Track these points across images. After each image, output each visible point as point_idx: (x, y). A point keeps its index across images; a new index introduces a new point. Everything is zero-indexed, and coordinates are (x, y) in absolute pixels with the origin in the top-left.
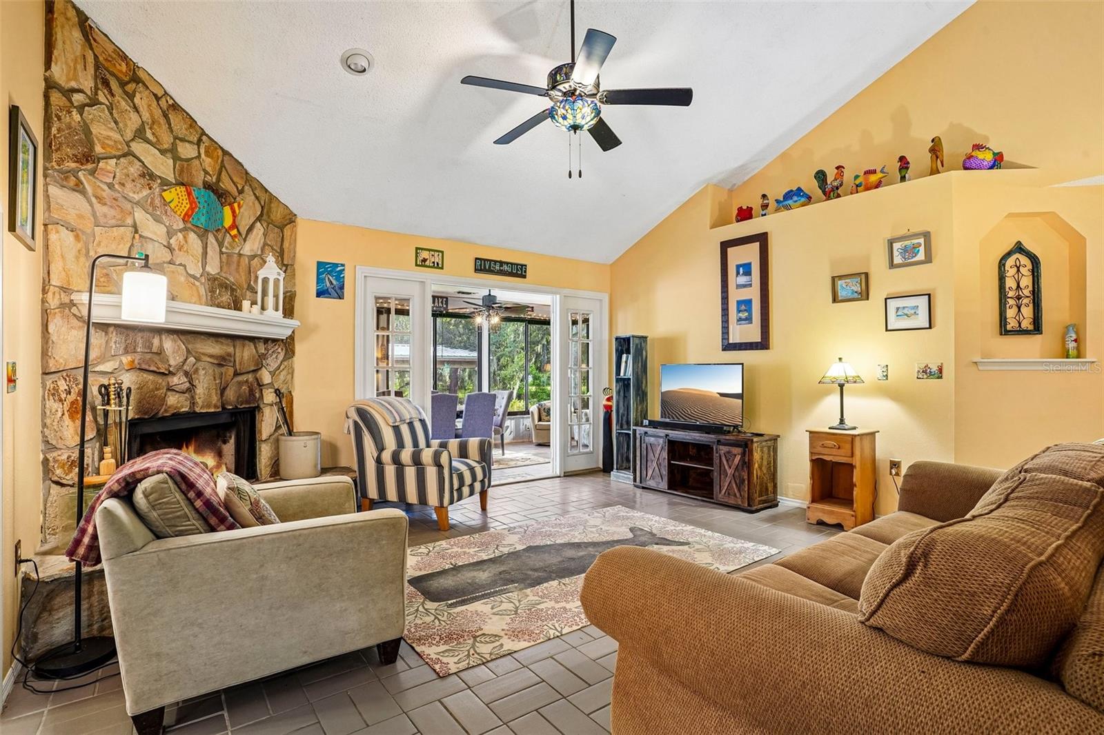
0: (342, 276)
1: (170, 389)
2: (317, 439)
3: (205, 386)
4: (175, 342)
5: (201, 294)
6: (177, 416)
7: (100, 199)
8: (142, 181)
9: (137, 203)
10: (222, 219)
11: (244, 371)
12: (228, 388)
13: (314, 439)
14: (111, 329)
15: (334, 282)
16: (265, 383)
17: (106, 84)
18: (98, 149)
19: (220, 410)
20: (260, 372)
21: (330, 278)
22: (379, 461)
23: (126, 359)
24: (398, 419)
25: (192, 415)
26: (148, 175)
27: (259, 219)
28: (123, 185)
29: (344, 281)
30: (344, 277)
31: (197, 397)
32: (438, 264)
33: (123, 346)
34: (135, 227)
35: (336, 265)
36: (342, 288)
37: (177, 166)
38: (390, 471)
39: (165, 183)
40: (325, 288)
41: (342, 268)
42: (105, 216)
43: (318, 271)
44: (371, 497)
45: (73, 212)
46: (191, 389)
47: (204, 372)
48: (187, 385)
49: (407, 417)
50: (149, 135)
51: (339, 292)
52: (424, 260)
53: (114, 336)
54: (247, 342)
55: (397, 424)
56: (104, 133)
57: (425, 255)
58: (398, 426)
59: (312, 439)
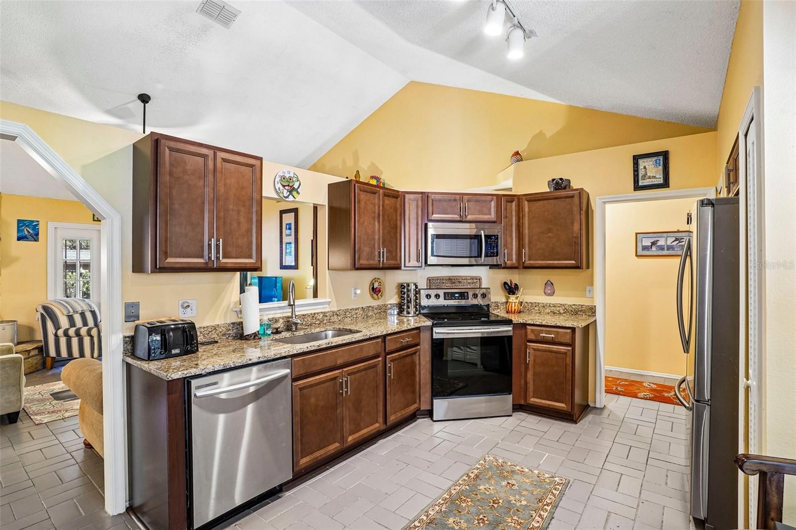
0: (37, 228)
2: (14, 324)
13: (11, 325)
15: (31, 232)
21: (28, 229)
22: (56, 335)
24: (71, 310)
29: (38, 231)
30: (38, 229)
35: (33, 221)
36: (37, 234)
38: (63, 341)
40: (24, 235)
41: (37, 223)
43: (18, 225)
44: (51, 356)
49: (79, 310)
51: (35, 237)
55: (70, 314)
58: (72, 315)
59: (9, 325)
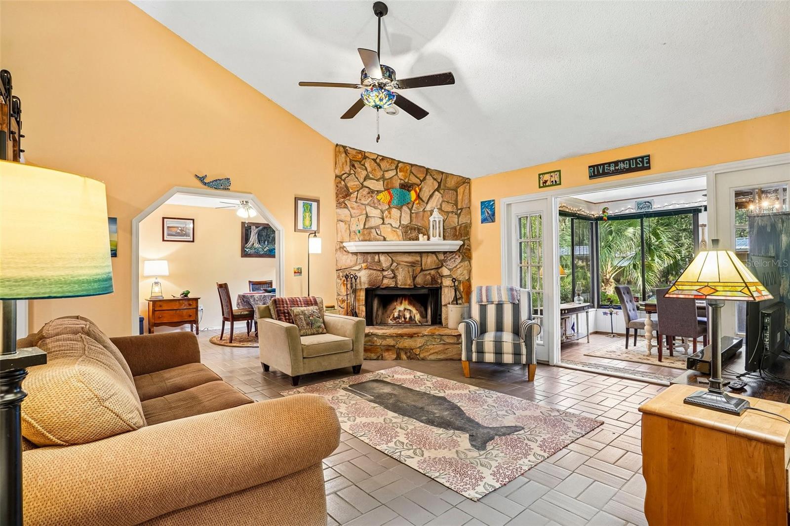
1: (384, 277)
3: (403, 276)
4: (386, 257)
5: (399, 234)
6: (387, 288)
7: (352, 208)
8: (368, 195)
9: (368, 204)
10: (410, 198)
11: (427, 269)
12: (417, 277)
14: (358, 254)
15: (489, 212)
16: (444, 275)
17: (353, 166)
18: (351, 191)
19: (413, 287)
20: (441, 269)
21: (488, 210)
23: (364, 265)
25: (396, 288)
26: (372, 192)
27: (437, 190)
28: (360, 200)
29: (494, 211)
30: (494, 208)
31: (398, 280)
32: (556, 181)
33: (362, 260)
34: (367, 214)
35: (490, 201)
36: (494, 215)
37: (385, 183)
39: (379, 192)
40: (485, 217)
41: (493, 202)
42: (355, 213)
43: (481, 207)
45: (343, 215)
46: (395, 277)
47: (402, 269)
48: (393, 275)
50: (371, 176)
51: (492, 218)
52: (546, 182)
53: (359, 257)
54: (430, 254)
56: (352, 184)
57: (547, 177)
59: (456, 307)
